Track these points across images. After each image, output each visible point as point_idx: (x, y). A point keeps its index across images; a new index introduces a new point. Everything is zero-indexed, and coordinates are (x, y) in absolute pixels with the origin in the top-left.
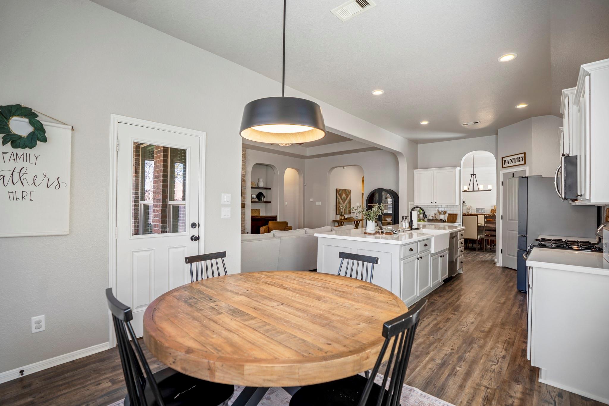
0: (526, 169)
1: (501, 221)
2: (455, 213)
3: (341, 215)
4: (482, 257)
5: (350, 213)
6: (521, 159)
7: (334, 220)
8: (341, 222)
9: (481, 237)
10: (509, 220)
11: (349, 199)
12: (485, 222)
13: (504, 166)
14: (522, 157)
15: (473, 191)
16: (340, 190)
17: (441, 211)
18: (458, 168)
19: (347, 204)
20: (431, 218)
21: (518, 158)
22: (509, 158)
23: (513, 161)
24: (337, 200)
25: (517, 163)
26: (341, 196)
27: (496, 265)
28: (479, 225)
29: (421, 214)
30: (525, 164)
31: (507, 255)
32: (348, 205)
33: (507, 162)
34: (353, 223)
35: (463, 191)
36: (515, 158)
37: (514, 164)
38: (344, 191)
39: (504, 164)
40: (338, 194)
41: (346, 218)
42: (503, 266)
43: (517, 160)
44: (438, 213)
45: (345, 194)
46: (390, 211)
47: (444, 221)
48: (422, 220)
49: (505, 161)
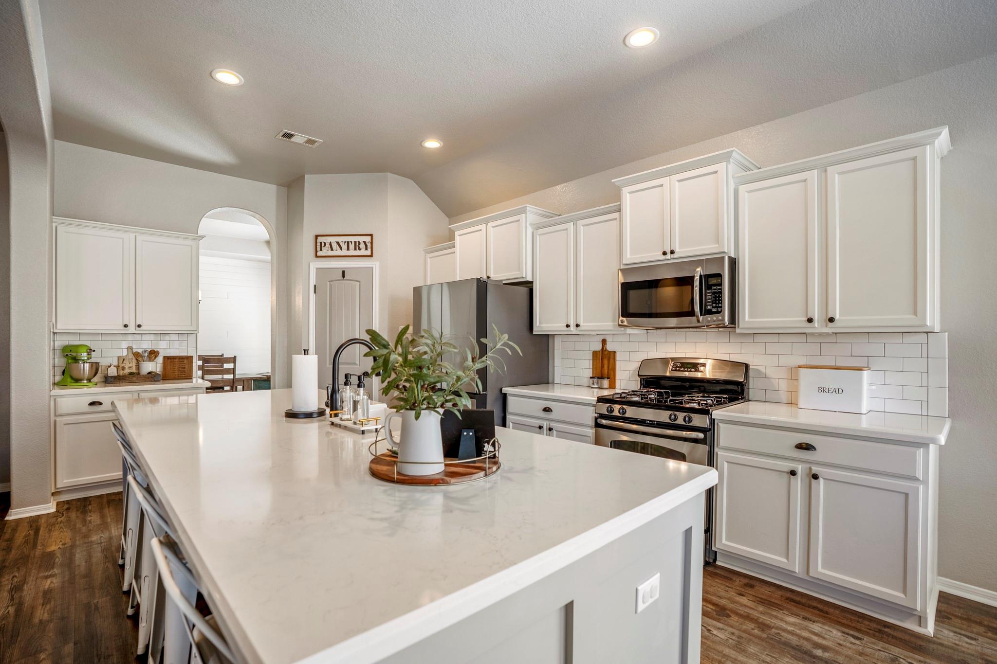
0: (374, 266)
6: (362, 246)
13: (319, 253)
14: (365, 242)
21: (355, 242)
22: (333, 240)
23: (344, 247)
25: (352, 252)
30: (372, 256)
33: (328, 245)
36: (348, 242)
37: (345, 252)
39: (321, 250)
43: (352, 246)
48: (87, 380)
49: (323, 244)
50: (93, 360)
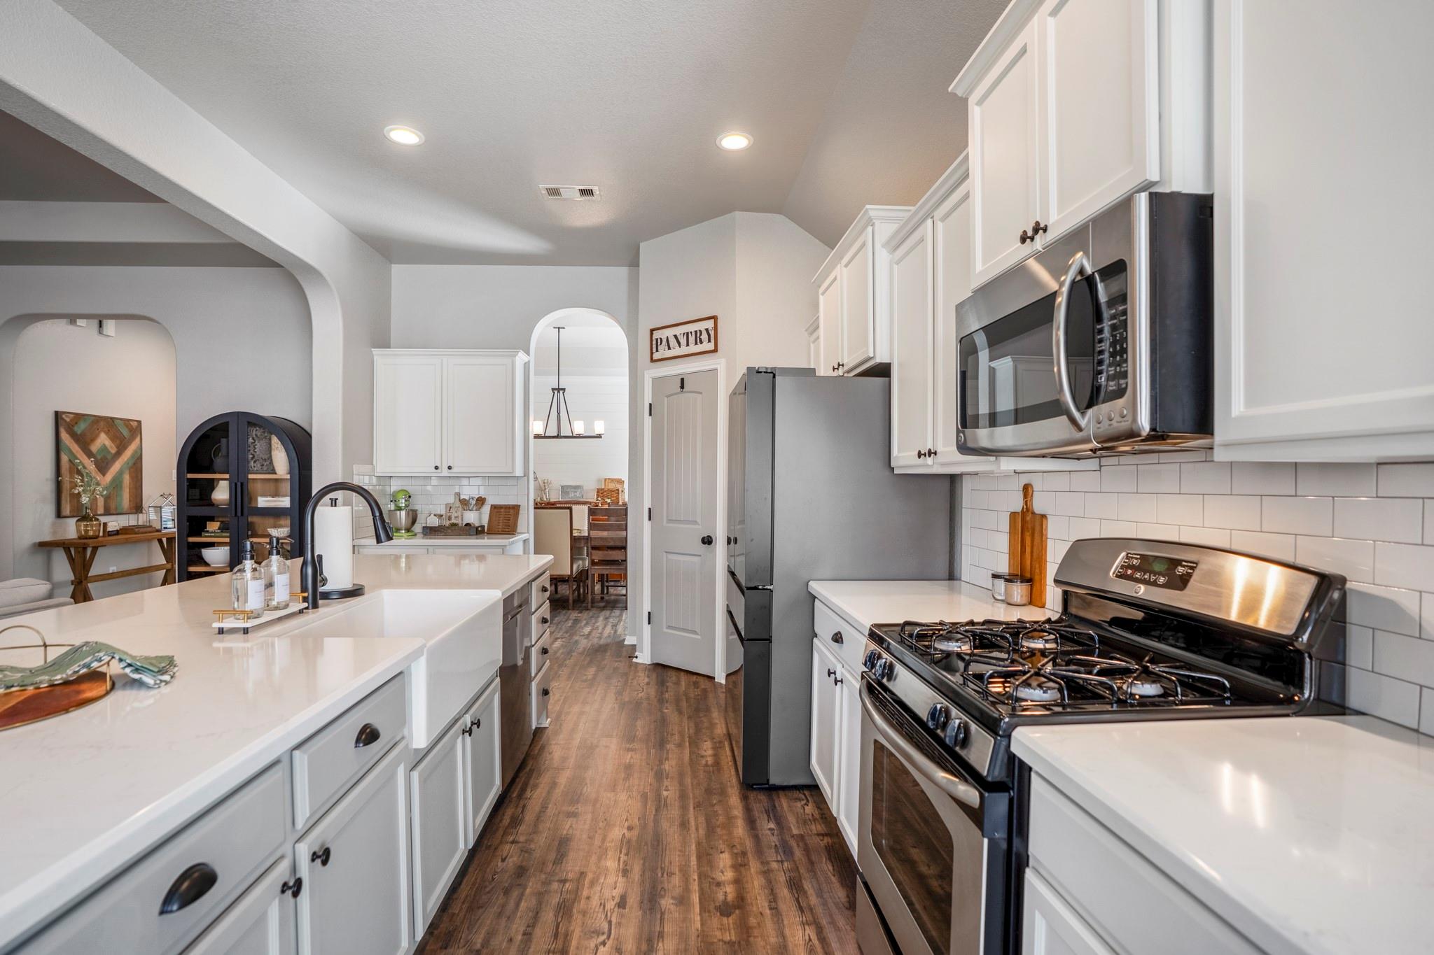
0: (718, 367)
1: (647, 525)
2: (511, 501)
3: (84, 518)
4: (590, 633)
5: (138, 508)
6: (704, 336)
7: (47, 538)
8: (85, 549)
9: (579, 566)
10: (670, 521)
11: (133, 456)
12: (592, 526)
13: (656, 356)
14: (707, 330)
15: (558, 437)
16: (79, 417)
17: (467, 498)
18: (521, 357)
19: (120, 473)
20: (434, 522)
21: (696, 332)
22: (669, 333)
23: (683, 341)
24: (65, 458)
25: (694, 348)
26: (84, 442)
27: (635, 660)
28: (575, 533)
29: (400, 509)
30: (715, 350)
31: (665, 630)
32: (127, 478)
33: (664, 342)
34: (156, 545)
35: (535, 437)
36: (688, 333)
37: (684, 350)
38: (102, 424)
39: (657, 351)
40: (64, 436)
41: (110, 529)
42: (655, 662)
43: (692, 339)
44: (458, 504)
45: (107, 433)
46: (285, 502)
47: (479, 531)
48: (405, 530)
49: (659, 341)
50: (410, 507)
